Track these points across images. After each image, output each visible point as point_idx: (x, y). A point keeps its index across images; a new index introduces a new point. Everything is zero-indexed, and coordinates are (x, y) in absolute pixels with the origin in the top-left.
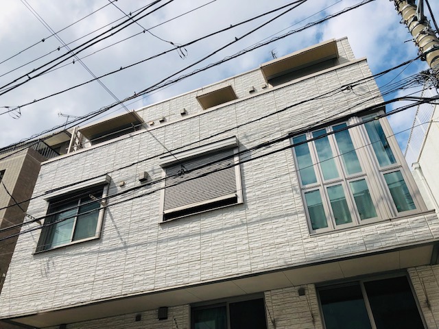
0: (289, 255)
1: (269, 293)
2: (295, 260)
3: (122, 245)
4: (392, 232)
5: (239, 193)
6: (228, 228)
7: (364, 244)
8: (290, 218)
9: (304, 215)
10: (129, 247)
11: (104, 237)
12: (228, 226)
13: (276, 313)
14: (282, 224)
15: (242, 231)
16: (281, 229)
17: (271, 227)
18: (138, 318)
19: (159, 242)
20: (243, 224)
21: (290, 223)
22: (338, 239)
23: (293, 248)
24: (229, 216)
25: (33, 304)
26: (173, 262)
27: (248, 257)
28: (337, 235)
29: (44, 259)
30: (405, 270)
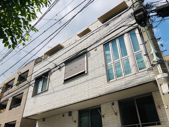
0: (100, 91)
1: (102, 105)
2: (102, 93)
3: (53, 92)
4: (136, 79)
5: (86, 70)
6: (82, 83)
7: (125, 85)
8: (101, 77)
9: (106, 75)
10: (55, 92)
11: (49, 90)
12: (82, 82)
13: (104, 112)
14: (98, 80)
15: (86, 83)
16: (98, 82)
17: (95, 81)
18: (63, 116)
19: (63, 90)
20: (87, 81)
21: (101, 79)
22: (116, 83)
23: (101, 88)
24: (83, 79)
25: (31, 112)
26: (66, 96)
27: (87, 93)
28: (116, 82)
29: (34, 98)
30: (151, 93)
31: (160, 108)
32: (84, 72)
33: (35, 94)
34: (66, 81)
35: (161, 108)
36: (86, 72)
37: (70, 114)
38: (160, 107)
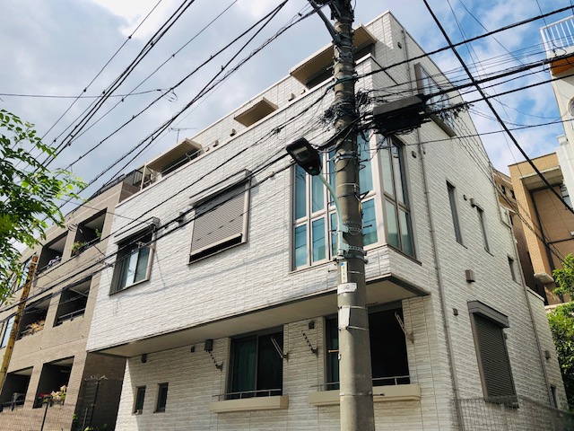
0: (271, 294)
1: (287, 326)
2: (276, 300)
3: (163, 286)
5: (244, 232)
6: (233, 268)
7: (327, 282)
8: (278, 256)
9: (287, 253)
10: (167, 288)
11: (152, 280)
12: (234, 266)
13: (291, 346)
15: (242, 271)
16: (270, 268)
17: (262, 266)
18: (193, 350)
19: (187, 283)
20: (245, 264)
21: (277, 261)
22: (308, 277)
23: (275, 287)
24: (236, 256)
25: (108, 339)
26: (194, 302)
27: (243, 297)
28: (308, 273)
29: (115, 299)
30: (400, 302)
31: (413, 343)
32: (239, 239)
33: (118, 288)
34: (195, 259)
35: (416, 342)
36: (243, 240)
37: (209, 345)
38: (413, 341)
